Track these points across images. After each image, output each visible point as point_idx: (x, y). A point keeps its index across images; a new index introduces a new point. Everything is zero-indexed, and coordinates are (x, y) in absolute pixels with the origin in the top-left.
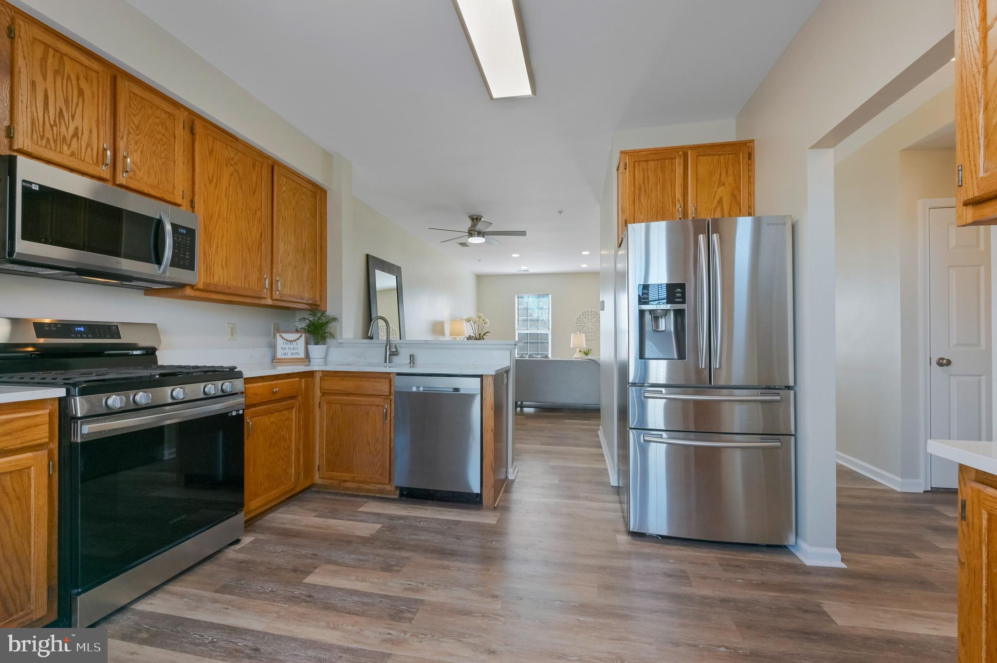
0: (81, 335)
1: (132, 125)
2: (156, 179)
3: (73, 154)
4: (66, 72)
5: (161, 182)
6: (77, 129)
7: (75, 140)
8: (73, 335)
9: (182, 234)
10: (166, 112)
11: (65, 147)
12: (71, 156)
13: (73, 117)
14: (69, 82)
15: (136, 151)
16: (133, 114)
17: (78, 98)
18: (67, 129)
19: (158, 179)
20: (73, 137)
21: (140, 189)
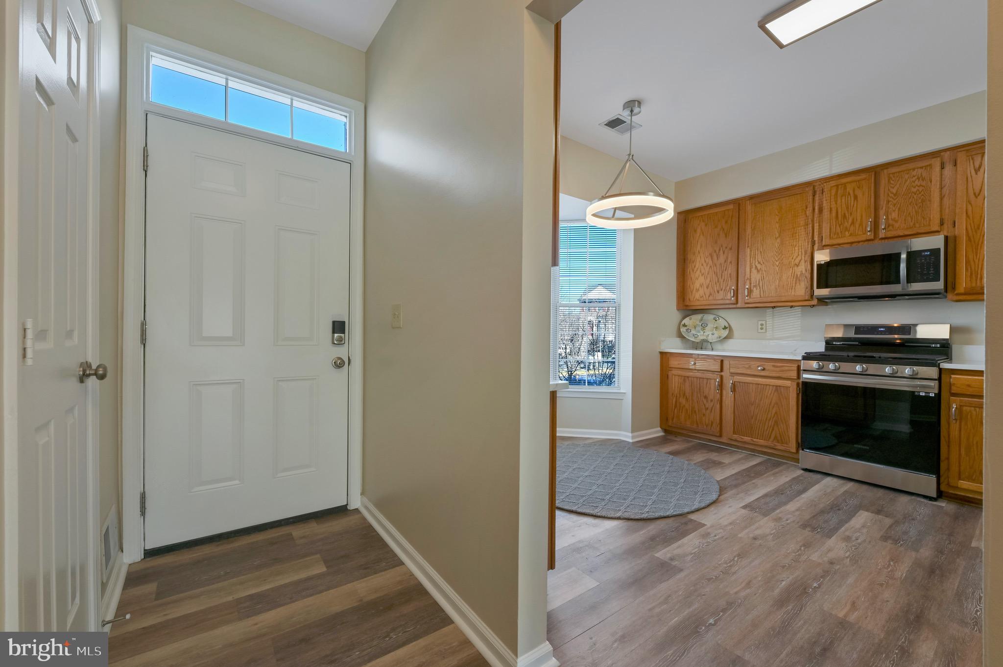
0: (881, 333)
1: (891, 195)
2: (912, 221)
3: (851, 235)
4: (847, 191)
5: (917, 221)
6: (853, 219)
7: (852, 226)
8: (876, 333)
9: (927, 255)
10: (922, 168)
11: (847, 233)
12: (850, 236)
13: (851, 214)
14: (849, 196)
15: (894, 211)
16: (891, 187)
17: (854, 201)
18: (848, 223)
19: (915, 220)
20: (851, 225)
21: (897, 235)
